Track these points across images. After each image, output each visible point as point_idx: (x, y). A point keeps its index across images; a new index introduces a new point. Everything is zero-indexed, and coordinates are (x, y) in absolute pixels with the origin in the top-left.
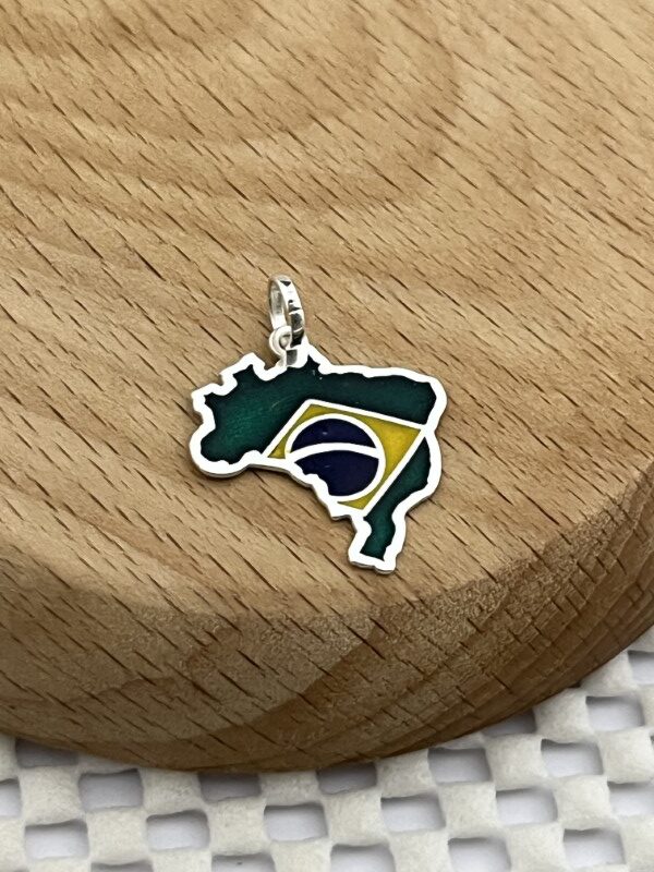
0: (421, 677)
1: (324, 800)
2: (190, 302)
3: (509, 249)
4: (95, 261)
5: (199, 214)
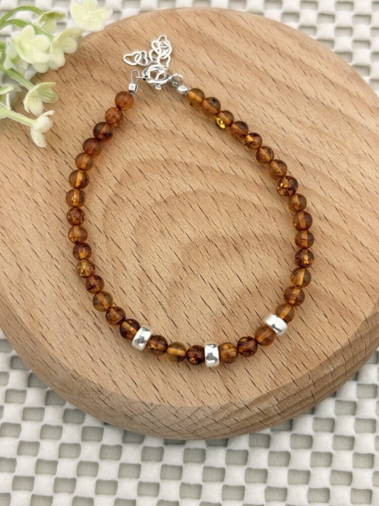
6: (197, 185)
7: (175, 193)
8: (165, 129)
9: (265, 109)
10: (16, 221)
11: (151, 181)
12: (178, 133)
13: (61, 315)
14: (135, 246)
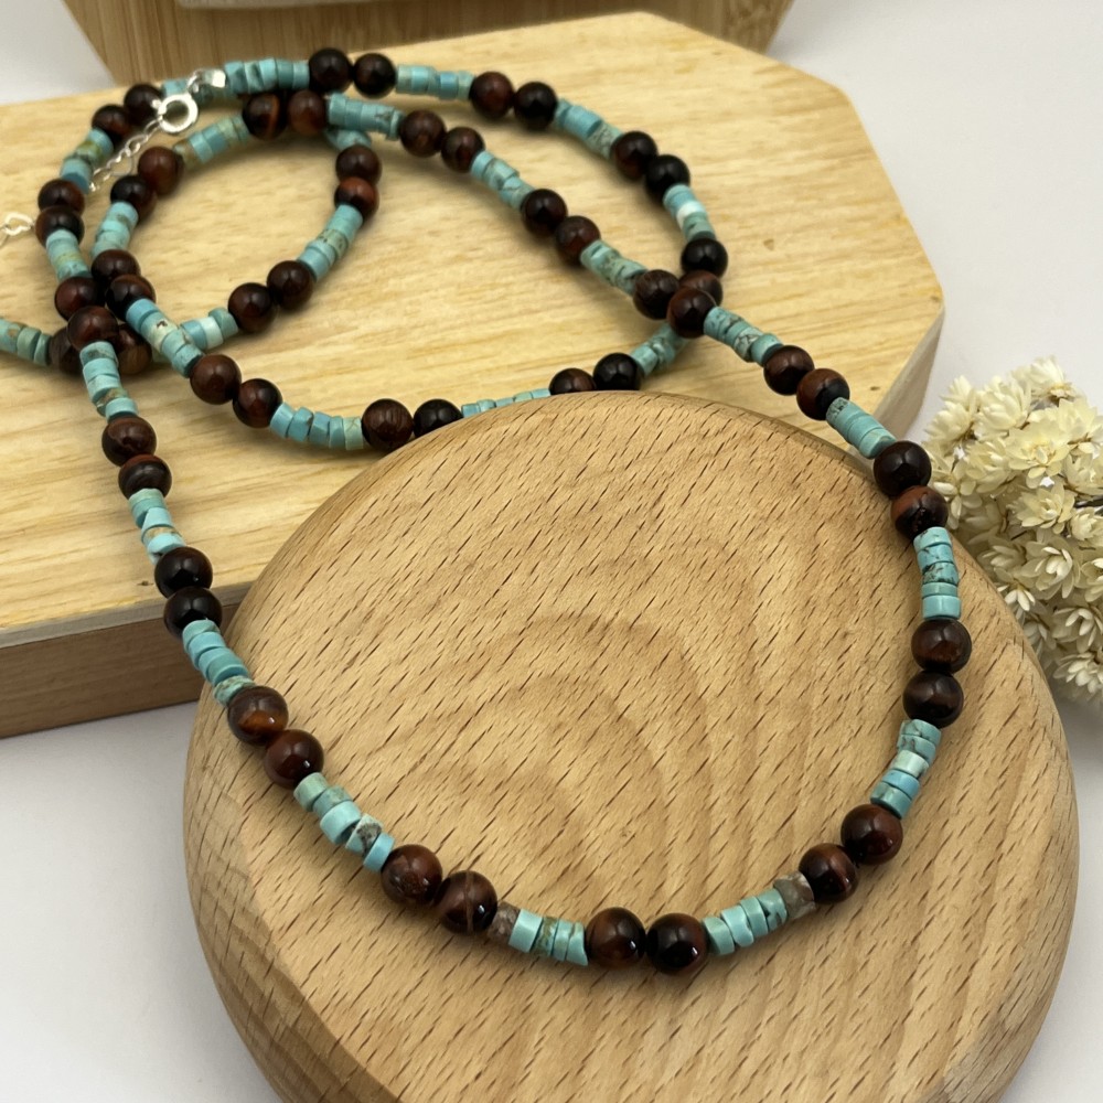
13: (361, 593)
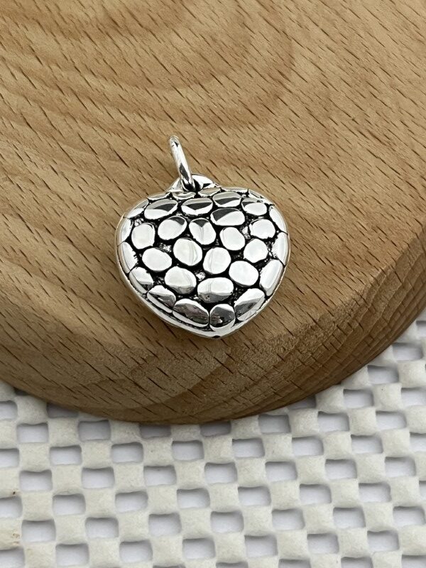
0: (252, 382)
1: (203, 440)
2: (142, 180)
3: (313, 152)
4: (93, 156)
5: (149, 130)
6: (172, 96)
7: (202, 87)
8: (223, 168)
9: (82, 199)
10: (405, 50)
11: (237, 101)
12: (204, 163)
14: (248, 24)
